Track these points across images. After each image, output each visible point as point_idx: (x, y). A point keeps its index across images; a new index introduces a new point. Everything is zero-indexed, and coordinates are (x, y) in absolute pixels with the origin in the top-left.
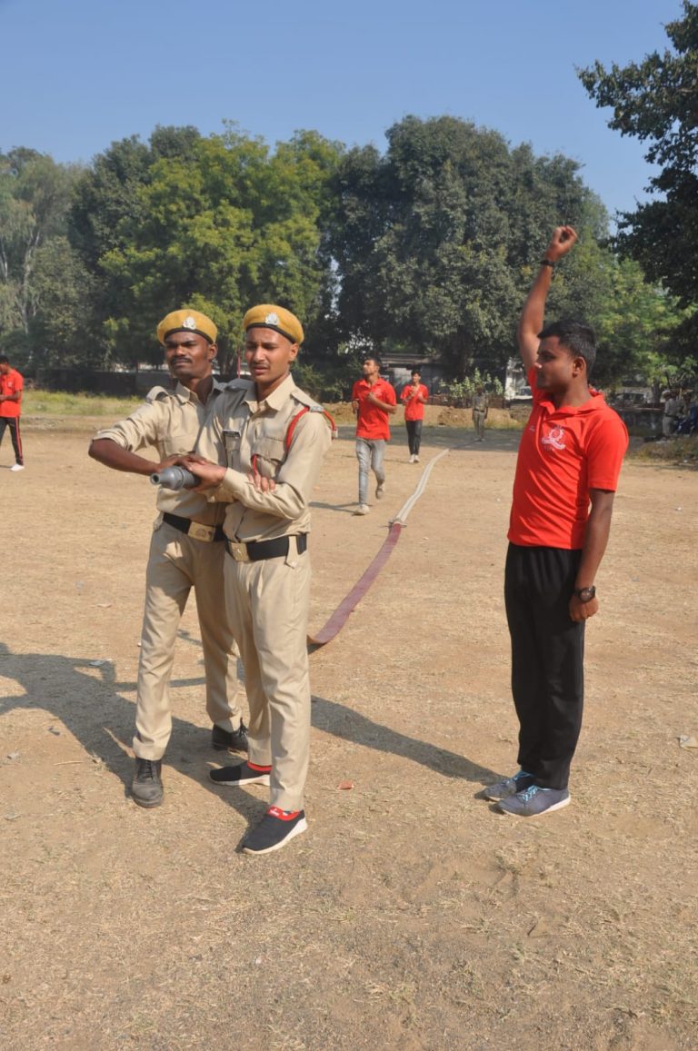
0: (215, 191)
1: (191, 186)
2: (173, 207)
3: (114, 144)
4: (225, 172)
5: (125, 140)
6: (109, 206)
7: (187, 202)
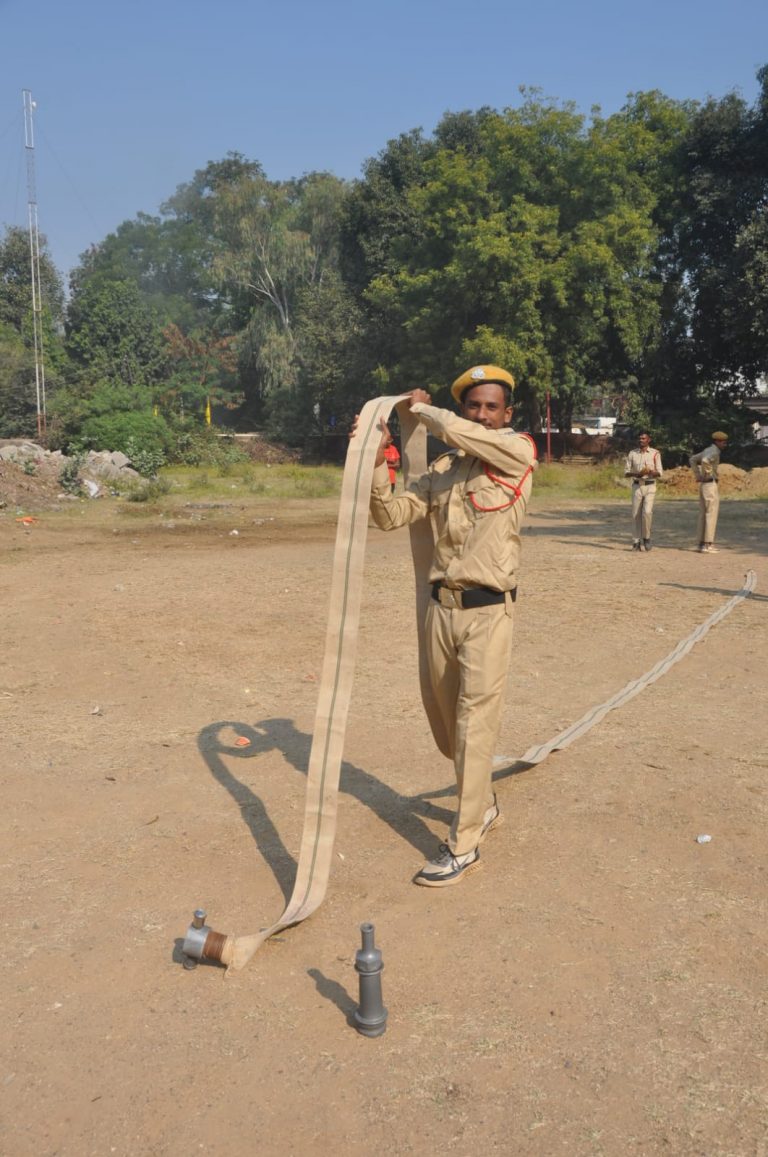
0: (507, 184)
1: (474, 182)
2: (452, 213)
3: (391, 143)
4: (520, 156)
5: (402, 136)
6: (383, 222)
7: (470, 203)
